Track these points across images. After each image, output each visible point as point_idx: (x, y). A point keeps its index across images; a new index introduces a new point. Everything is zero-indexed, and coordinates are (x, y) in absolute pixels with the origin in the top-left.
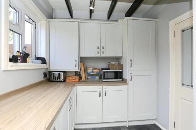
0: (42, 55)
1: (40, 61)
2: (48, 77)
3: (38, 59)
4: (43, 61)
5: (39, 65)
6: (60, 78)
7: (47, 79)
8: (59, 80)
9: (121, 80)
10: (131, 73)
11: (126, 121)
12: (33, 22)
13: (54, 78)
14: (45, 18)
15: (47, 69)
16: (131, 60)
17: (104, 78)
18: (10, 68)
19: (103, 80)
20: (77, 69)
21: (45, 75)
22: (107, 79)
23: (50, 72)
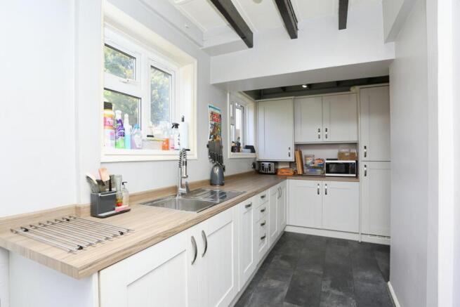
0: (251, 142)
1: (249, 150)
2: (257, 168)
3: (247, 147)
4: (252, 149)
5: (246, 154)
6: (270, 170)
7: (256, 171)
8: (269, 172)
9: (355, 175)
10: (365, 166)
11: (358, 233)
12: (243, 108)
13: (263, 169)
14: (253, 99)
15: (256, 158)
16: (365, 147)
17: (328, 172)
18: (233, 157)
19: (327, 175)
20: (292, 159)
21: (254, 165)
22: (333, 173)
23: (259, 162)
